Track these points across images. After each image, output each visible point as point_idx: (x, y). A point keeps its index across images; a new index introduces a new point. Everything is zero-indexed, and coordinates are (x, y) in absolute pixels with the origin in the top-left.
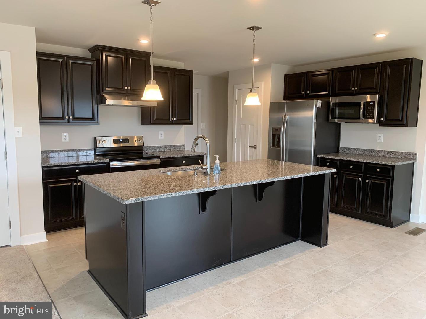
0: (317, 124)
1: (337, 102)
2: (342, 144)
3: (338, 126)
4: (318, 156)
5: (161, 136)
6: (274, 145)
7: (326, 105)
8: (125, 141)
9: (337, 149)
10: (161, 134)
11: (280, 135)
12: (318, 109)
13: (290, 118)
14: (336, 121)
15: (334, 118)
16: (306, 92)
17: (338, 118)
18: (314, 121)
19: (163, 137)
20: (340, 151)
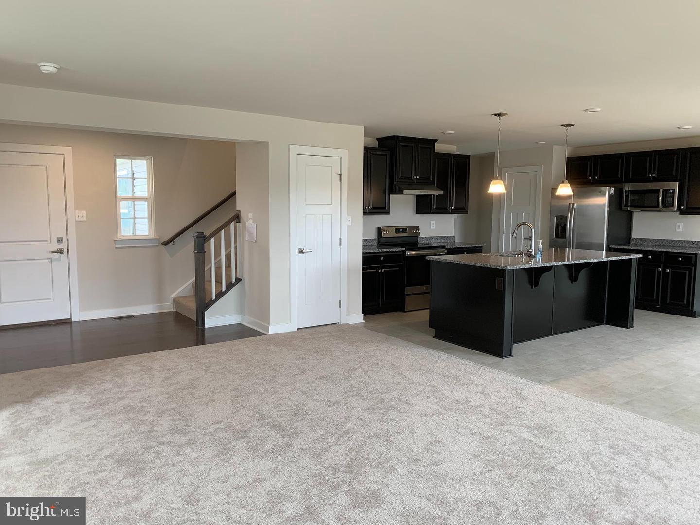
0: (609, 212)
1: (630, 189)
2: (634, 235)
3: (630, 215)
4: (610, 247)
5: (433, 226)
6: (557, 236)
7: (619, 192)
8: (405, 231)
9: (628, 239)
10: (433, 224)
11: (566, 225)
12: (610, 197)
13: (577, 206)
14: (629, 209)
15: (626, 205)
16: (594, 178)
17: (630, 206)
18: (606, 209)
19: (434, 228)
20: (632, 242)
